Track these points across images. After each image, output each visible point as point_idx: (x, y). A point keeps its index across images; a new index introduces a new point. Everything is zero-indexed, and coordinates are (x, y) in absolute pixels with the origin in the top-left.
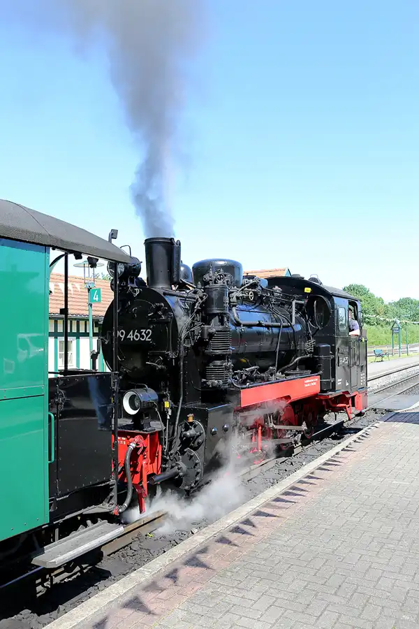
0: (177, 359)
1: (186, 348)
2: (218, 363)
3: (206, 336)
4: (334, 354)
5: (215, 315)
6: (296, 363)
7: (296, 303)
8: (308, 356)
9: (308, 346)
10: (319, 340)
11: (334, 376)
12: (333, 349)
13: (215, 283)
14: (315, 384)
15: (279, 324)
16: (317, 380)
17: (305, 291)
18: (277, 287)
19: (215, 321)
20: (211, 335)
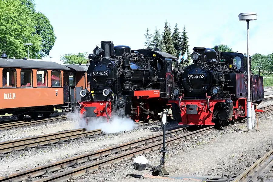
0: (116, 80)
1: (118, 77)
2: (128, 82)
3: (124, 73)
4: (165, 82)
5: (127, 67)
6: (150, 85)
7: (150, 61)
8: (155, 83)
9: (155, 79)
10: (159, 76)
11: (165, 91)
12: (165, 80)
13: (126, 57)
14: (158, 93)
15: (144, 70)
16: (158, 92)
17: (153, 56)
18: (142, 54)
19: (126, 69)
20: (126, 73)
